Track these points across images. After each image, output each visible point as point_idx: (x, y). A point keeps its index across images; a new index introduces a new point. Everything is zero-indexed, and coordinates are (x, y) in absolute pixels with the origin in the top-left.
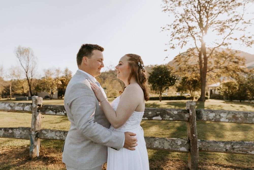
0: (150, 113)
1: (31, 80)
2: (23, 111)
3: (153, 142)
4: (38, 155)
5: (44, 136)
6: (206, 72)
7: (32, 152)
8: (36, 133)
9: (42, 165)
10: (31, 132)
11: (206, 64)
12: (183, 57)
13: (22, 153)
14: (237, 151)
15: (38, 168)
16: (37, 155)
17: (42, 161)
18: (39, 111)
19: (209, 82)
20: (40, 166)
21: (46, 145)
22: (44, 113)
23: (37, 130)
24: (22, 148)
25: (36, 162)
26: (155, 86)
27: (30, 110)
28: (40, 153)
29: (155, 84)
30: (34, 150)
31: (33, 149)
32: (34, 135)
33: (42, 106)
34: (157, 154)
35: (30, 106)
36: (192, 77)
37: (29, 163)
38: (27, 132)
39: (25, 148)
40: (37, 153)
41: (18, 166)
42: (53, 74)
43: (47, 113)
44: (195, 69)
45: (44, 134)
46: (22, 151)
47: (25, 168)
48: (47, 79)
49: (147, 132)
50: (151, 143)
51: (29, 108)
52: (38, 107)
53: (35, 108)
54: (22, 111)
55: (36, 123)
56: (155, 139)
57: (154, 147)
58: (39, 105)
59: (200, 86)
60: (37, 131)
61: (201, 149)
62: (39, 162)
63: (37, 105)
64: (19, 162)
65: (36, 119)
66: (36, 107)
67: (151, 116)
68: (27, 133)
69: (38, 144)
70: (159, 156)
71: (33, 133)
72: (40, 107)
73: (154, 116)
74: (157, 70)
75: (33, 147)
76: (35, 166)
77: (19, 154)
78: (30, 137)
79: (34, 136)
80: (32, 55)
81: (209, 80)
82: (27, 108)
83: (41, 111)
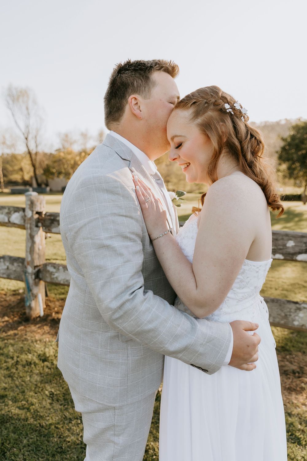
0: (291, 244)
1: (36, 154)
2: (9, 224)
3: (292, 314)
4: (42, 314)
5: (51, 276)
7: (30, 308)
8: (37, 269)
9: (48, 336)
10: (26, 267)
13: (14, 306)
15: (40, 341)
16: (40, 313)
17: (50, 327)
18: (40, 224)
20: (44, 336)
21: (59, 292)
22: (49, 230)
23: (38, 264)
24: (14, 295)
25: (39, 327)
26: (294, 169)
27: (22, 222)
28: (46, 310)
29: (293, 163)
30: (33, 304)
31: (31, 301)
32: (32, 274)
33: (45, 215)
34: (297, 336)
35: (21, 213)
37: (25, 327)
38: (19, 266)
39: (19, 294)
40: (40, 310)
41: (6, 333)
42: (75, 142)
43: (54, 230)
45: (51, 274)
46: (14, 301)
47: (18, 338)
48: (64, 153)
49: (272, 277)
50: (286, 315)
51: (20, 218)
52: (36, 216)
53: (30, 219)
54: (6, 223)
55: (33, 251)
56: (298, 305)
57: (294, 325)
58: (39, 213)
60: (37, 266)
62: (44, 329)
63: (35, 212)
64: (8, 323)
65: (33, 242)
66: (32, 216)
67: (292, 251)
68: (19, 269)
69: (40, 291)
70: (302, 340)
71: (30, 269)
72: (40, 218)
73: (300, 253)
74: (301, 131)
75: (32, 298)
76: (35, 337)
77: (8, 307)
78: (23, 277)
79: (32, 276)
80: (35, 102)
82: (16, 218)
83: (43, 226)
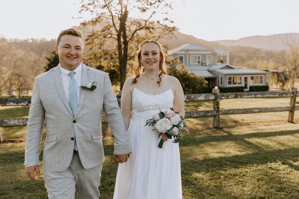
5: (6, 124)
6: (127, 60)
11: (126, 49)
12: (97, 38)
19: (130, 73)
36: (110, 67)
43: (8, 105)
44: (114, 56)
45: (6, 122)
59: (119, 78)
81: (130, 70)
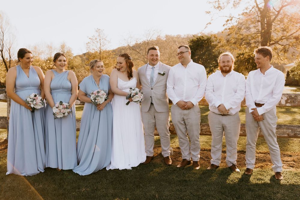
14: (206, 132)
27: (5, 98)
35: (4, 94)
42: (42, 52)
61: (173, 132)
68: (4, 122)
82: (2, 97)
